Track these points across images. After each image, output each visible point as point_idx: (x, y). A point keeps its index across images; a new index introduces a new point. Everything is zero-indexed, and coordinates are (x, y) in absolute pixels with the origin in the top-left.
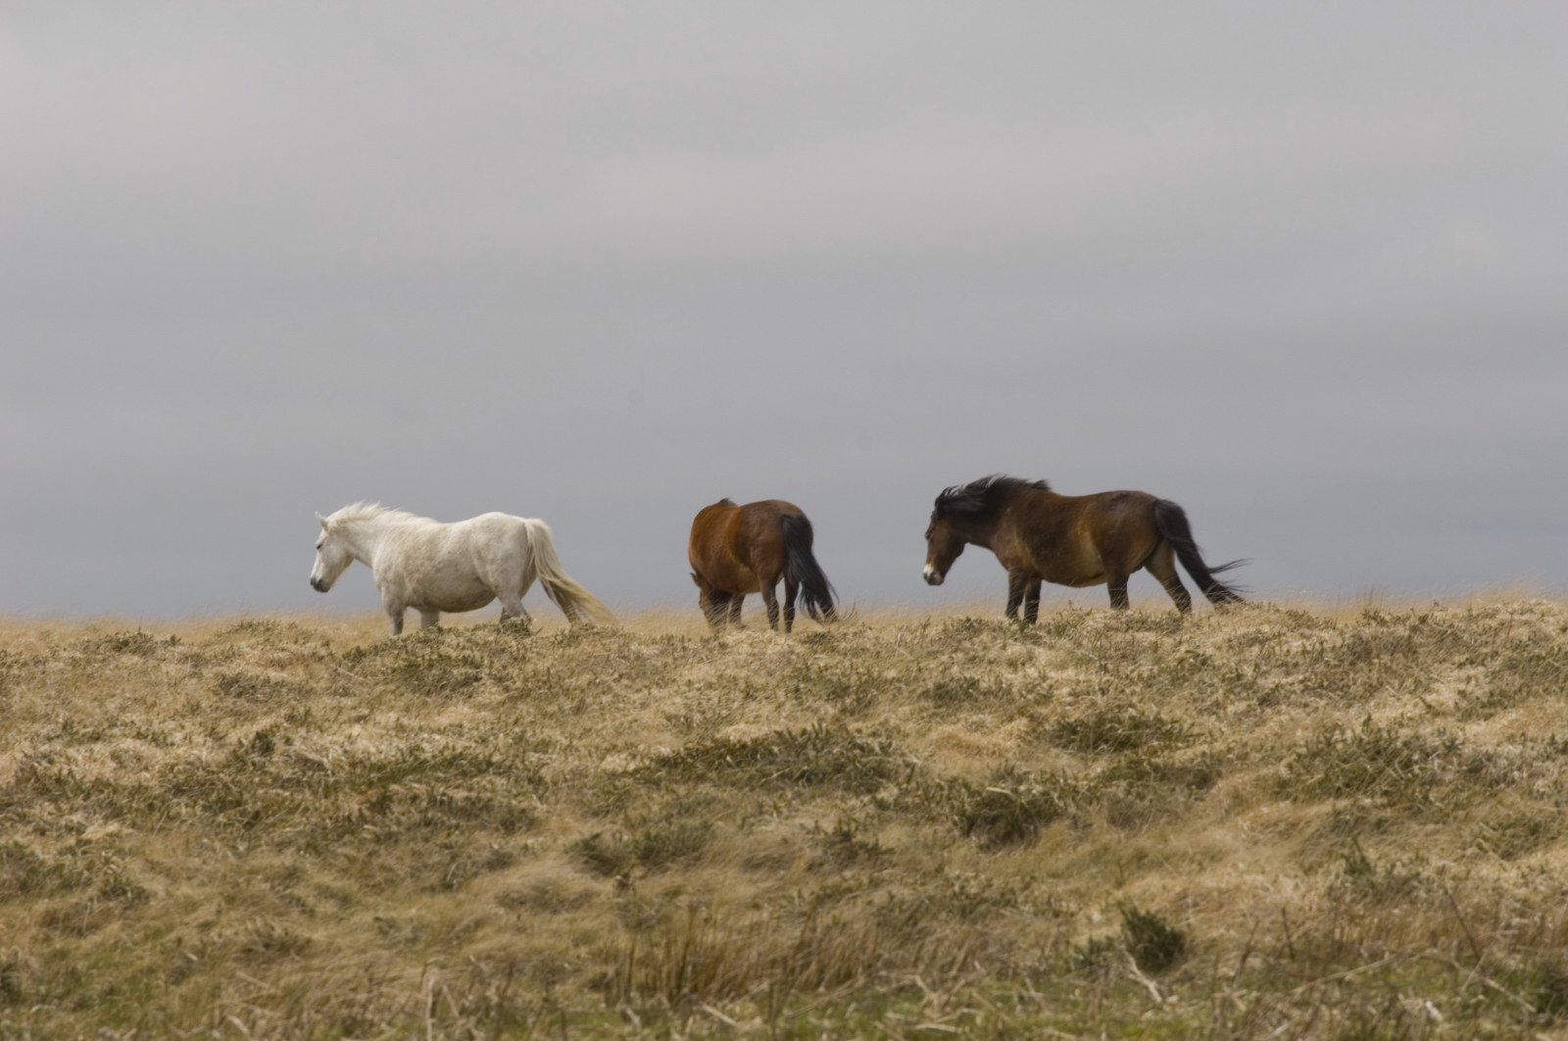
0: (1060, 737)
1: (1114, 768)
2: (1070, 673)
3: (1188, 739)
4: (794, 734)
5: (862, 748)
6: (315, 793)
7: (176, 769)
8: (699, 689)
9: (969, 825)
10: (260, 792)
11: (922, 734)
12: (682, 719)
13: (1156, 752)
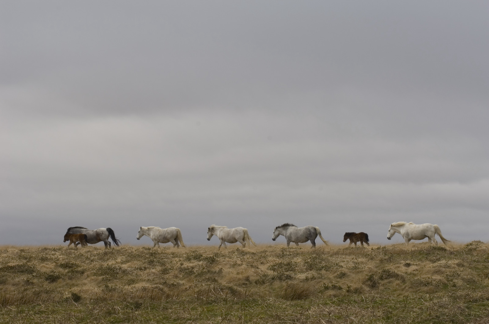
2: (62, 256)
3: (80, 267)
5: (30, 267)
9: (47, 279)
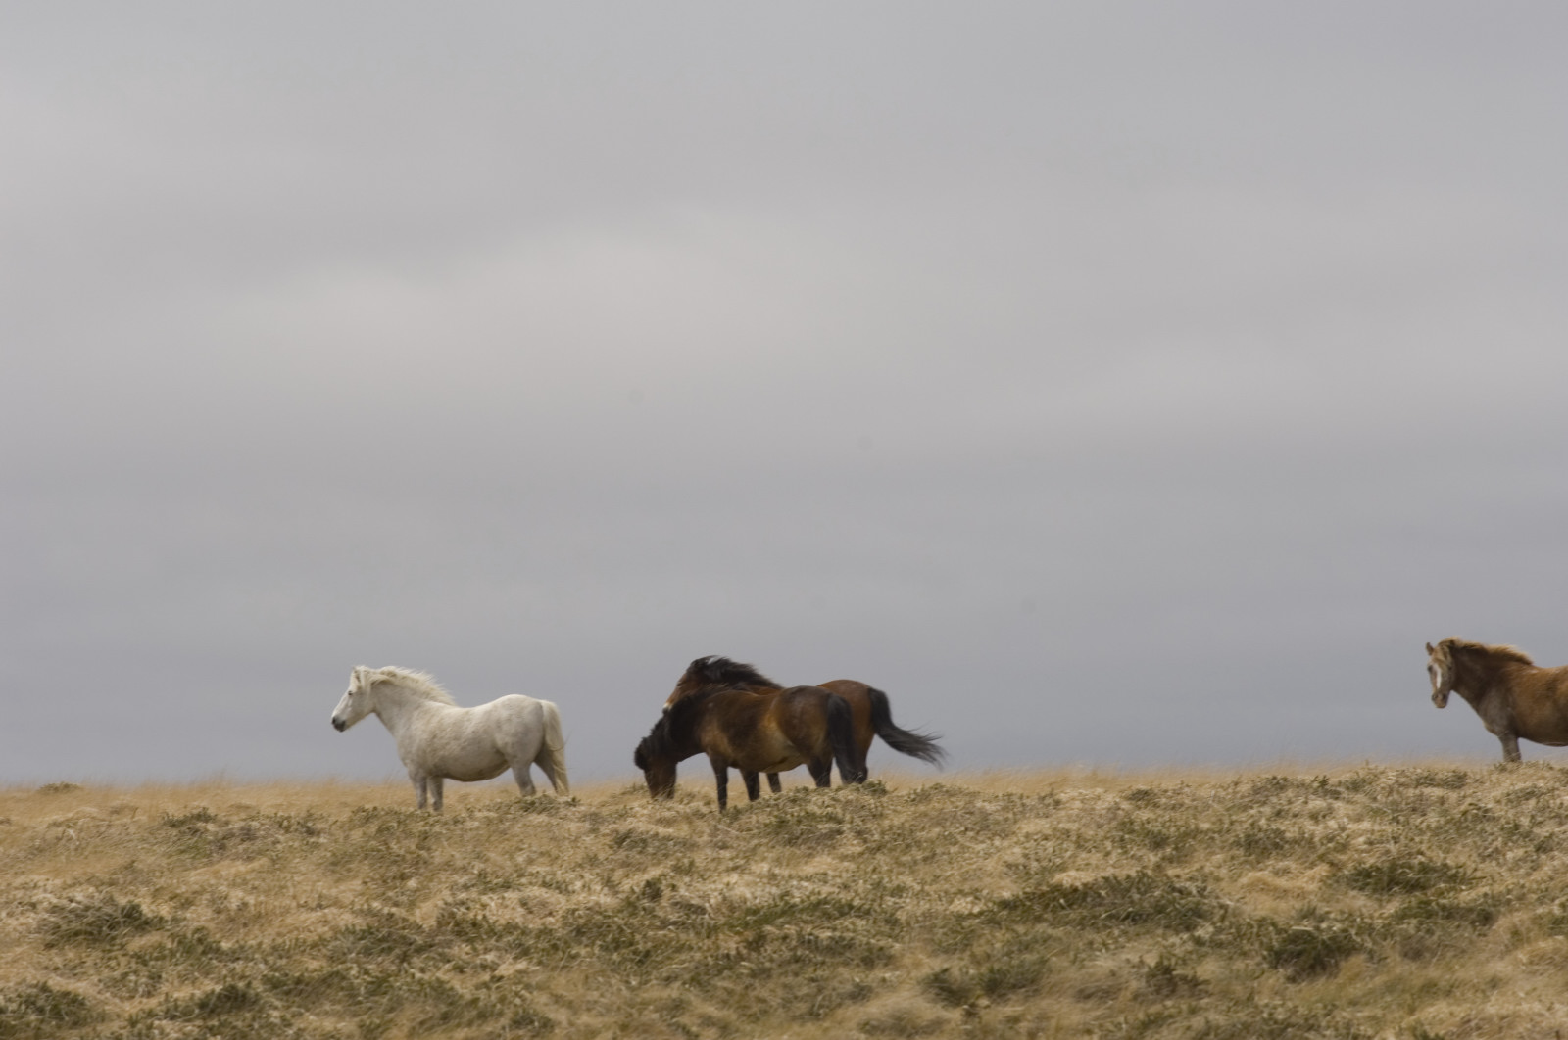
0: (1357, 881)
1: (1405, 908)
4: (1119, 879)
6: (698, 934)
7: (577, 913)
8: (1035, 841)
10: (650, 933)
11: (1233, 880)
12: (1021, 867)
13: (1442, 893)
